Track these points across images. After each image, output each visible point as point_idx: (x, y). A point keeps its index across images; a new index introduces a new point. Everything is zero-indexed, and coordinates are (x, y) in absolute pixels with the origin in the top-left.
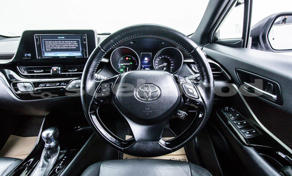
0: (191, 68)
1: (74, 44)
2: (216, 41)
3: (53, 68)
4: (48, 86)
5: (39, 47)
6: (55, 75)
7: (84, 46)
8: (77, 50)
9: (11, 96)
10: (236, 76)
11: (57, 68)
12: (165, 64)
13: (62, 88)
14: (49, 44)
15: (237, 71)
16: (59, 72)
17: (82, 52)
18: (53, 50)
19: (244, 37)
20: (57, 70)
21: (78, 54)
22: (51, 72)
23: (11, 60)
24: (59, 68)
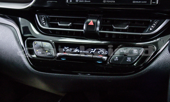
3: (88, 20)
4: (77, 53)
6: (90, 34)
9: (22, 61)
11: (95, 21)
13: (101, 59)
16: (98, 29)
20: (95, 24)
22: (84, 28)
23: (31, 4)
24: (99, 22)
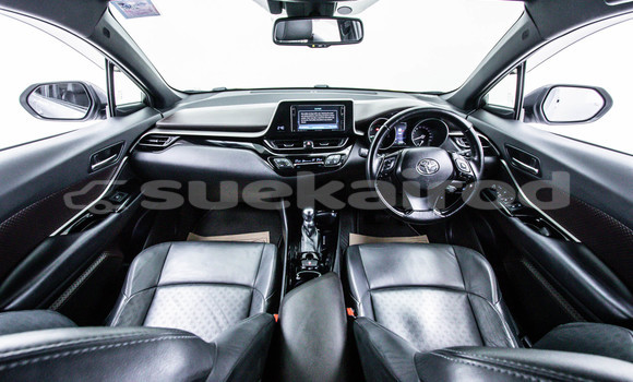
0: (455, 141)
1: (330, 116)
2: (484, 107)
5: (295, 119)
6: (309, 150)
7: (341, 118)
8: (333, 122)
10: (506, 152)
11: (310, 142)
12: (423, 137)
13: (319, 164)
14: (305, 116)
15: (506, 147)
16: (313, 147)
17: (339, 124)
18: (308, 123)
19: (515, 109)
20: (311, 144)
21: (334, 127)
22: (305, 146)
23: (264, 133)
24: (313, 142)
